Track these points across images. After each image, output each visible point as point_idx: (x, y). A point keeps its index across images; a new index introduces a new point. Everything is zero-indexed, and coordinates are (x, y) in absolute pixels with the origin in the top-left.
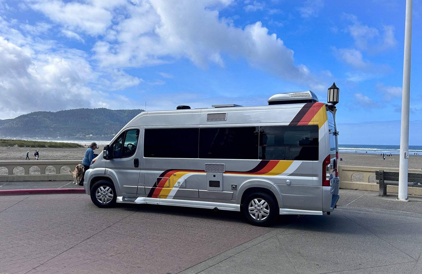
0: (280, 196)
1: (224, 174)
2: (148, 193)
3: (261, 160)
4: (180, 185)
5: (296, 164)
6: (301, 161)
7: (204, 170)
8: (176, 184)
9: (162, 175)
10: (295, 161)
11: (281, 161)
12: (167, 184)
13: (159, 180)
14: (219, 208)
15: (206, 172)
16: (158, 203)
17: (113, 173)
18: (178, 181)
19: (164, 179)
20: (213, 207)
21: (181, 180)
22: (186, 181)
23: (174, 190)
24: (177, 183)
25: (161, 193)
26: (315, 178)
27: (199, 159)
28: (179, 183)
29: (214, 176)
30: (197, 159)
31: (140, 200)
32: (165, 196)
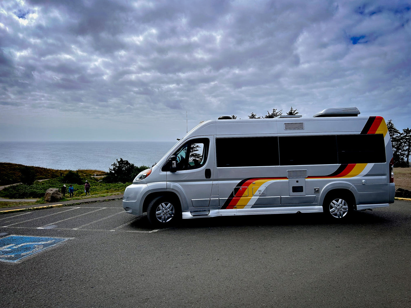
0: (357, 194)
1: (307, 180)
2: (222, 204)
3: (341, 164)
4: (261, 194)
5: (369, 166)
6: (374, 164)
7: (286, 177)
8: (257, 193)
9: (240, 184)
10: (368, 164)
11: (357, 164)
12: (246, 193)
13: (236, 190)
14: (302, 212)
15: (288, 178)
16: (235, 214)
17: (177, 186)
18: (258, 189)
19: (242, 188)
20: (296, 212)
21: (262, 188)
22: (267, 188)
23: (254, 199)
24: (257, 191)
25: (239, 203)
26: (384, 177)
27: (280, 166)
28: (260, 191)
29: (297, 182)
30: (279, 166)
31: (213, 213)
32: (242, 206)
